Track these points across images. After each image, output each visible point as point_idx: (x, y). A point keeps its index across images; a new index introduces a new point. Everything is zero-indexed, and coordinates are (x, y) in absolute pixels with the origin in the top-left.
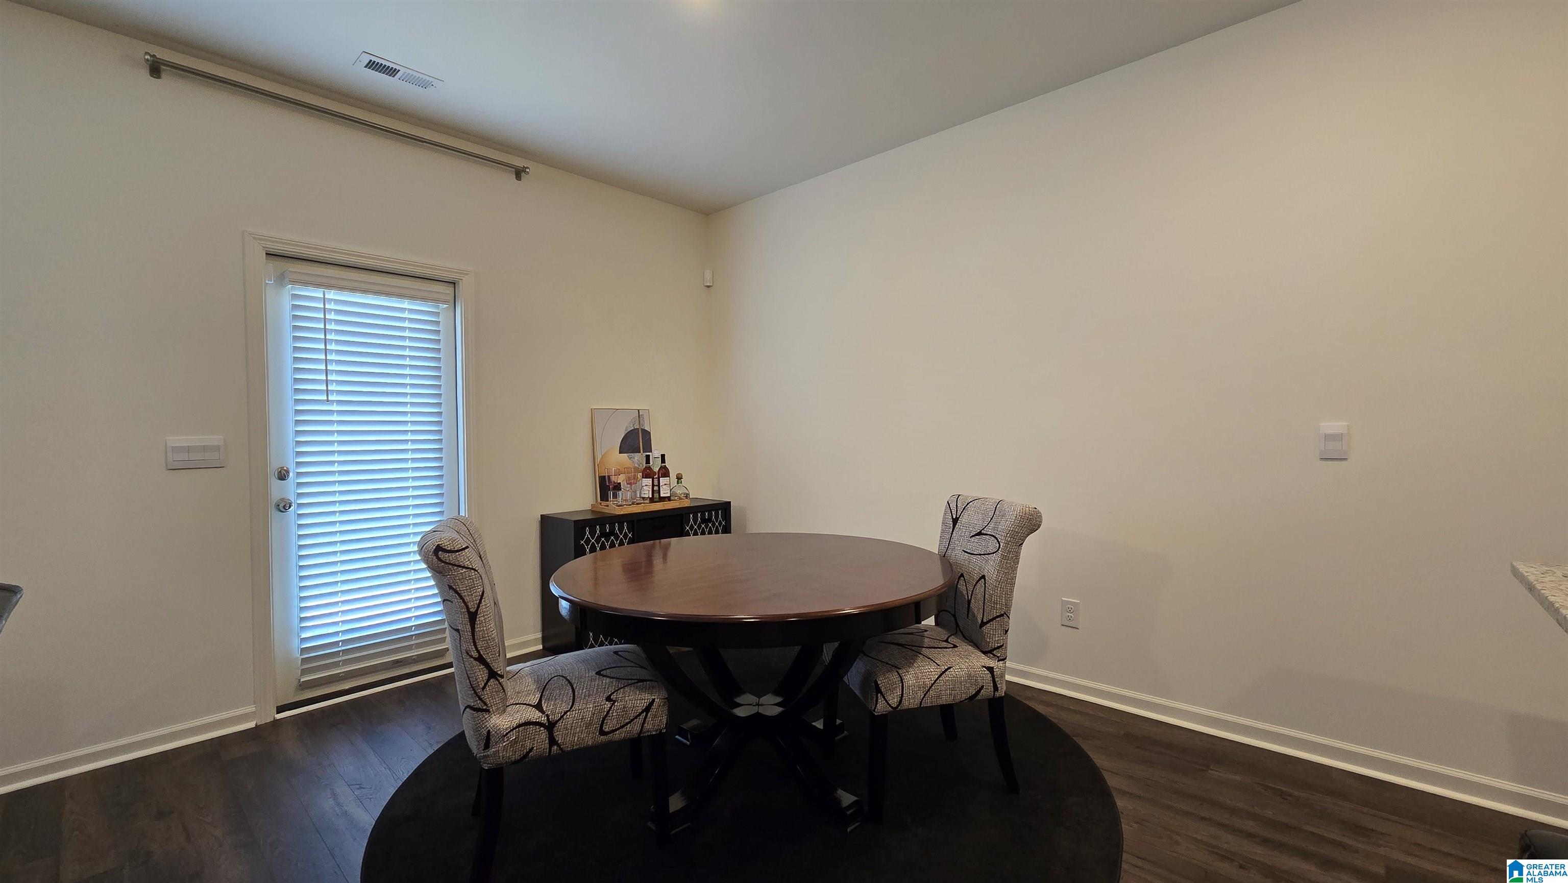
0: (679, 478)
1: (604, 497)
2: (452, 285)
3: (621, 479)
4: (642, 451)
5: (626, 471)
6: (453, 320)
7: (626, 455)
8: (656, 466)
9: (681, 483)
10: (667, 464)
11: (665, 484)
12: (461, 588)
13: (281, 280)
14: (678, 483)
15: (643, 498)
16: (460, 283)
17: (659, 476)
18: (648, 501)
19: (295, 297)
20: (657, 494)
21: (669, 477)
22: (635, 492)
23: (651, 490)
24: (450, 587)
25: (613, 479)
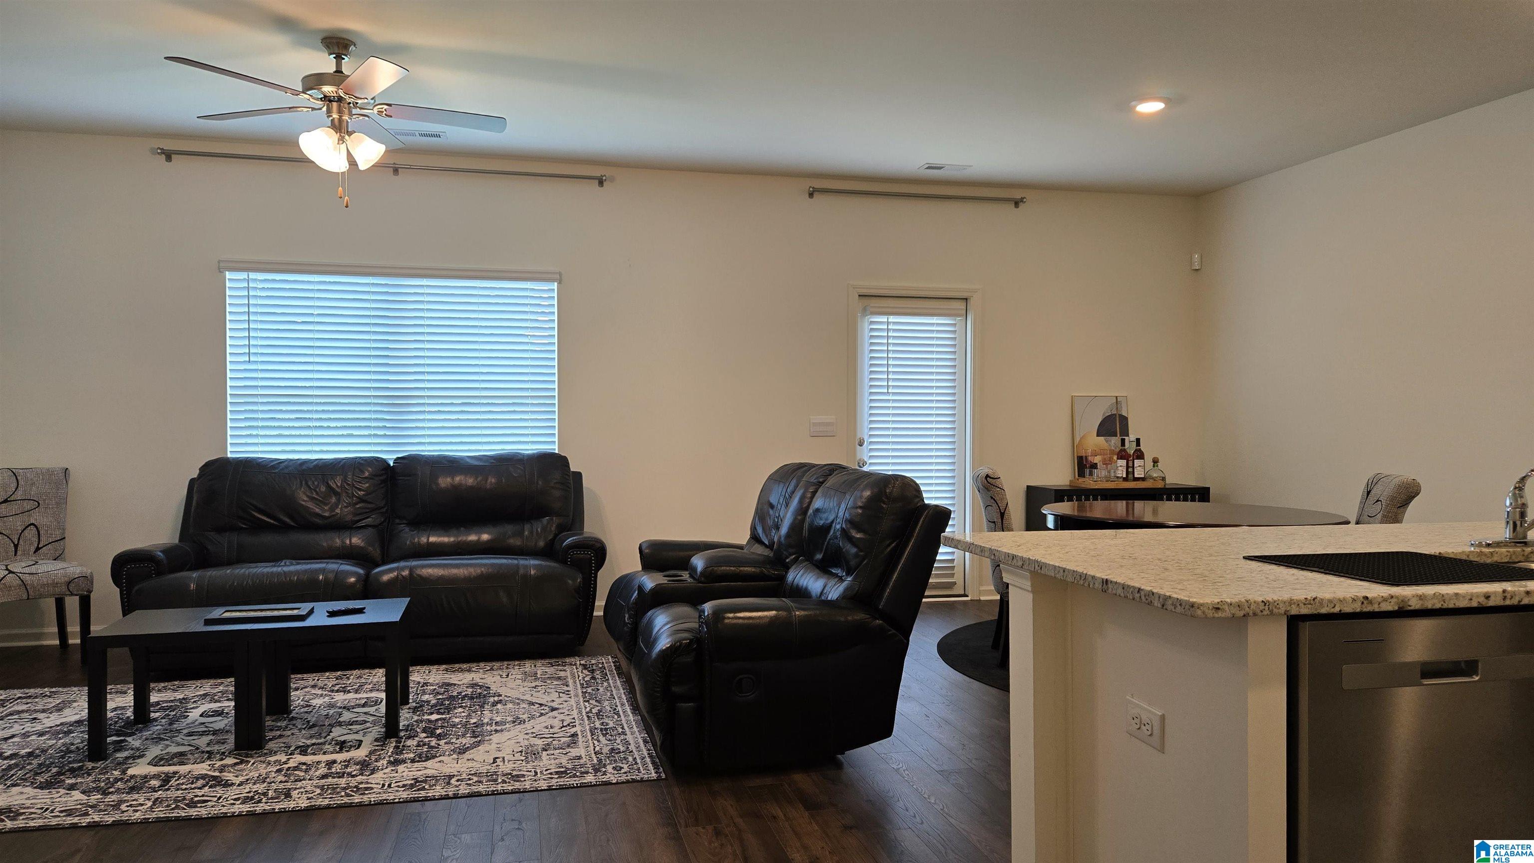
0: (1155, 461)
1: (1081, 474)
2: (965, 300)
3: (1097, 460)
4: (1118, 435)
5: (1101, 452)
6: (965, 327)
7: (1102, 438)
8: (1130, 448)
9: (1157, 466)
10: (1142, 448)
11: (1139, 466)
12: (997, 498)
13: (865, 311)
14: (1154, 466)
15: (1118, 477)
16: (972, 298)
17: (1133, 457)
18: (1121, 480)
19: (872, 323)
20: (1132, 475)
21: (1144, 459)
22: (1109, 472)
23: (1125, 470)
24: (992, 498)
25: (1090, 458)
